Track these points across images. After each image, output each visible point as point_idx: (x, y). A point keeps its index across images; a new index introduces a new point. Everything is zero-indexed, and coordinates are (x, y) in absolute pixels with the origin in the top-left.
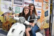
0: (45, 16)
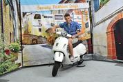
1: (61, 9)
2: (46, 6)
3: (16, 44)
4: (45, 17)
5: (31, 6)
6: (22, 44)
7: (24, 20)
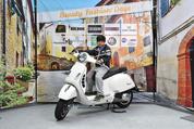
0: (145, 45)
1: (99, 15)
2: (75, 11)
3: (26, 69)
4: (72, 29)
5: (52, 13)
6: (36, 69)
7: (41, 34)
